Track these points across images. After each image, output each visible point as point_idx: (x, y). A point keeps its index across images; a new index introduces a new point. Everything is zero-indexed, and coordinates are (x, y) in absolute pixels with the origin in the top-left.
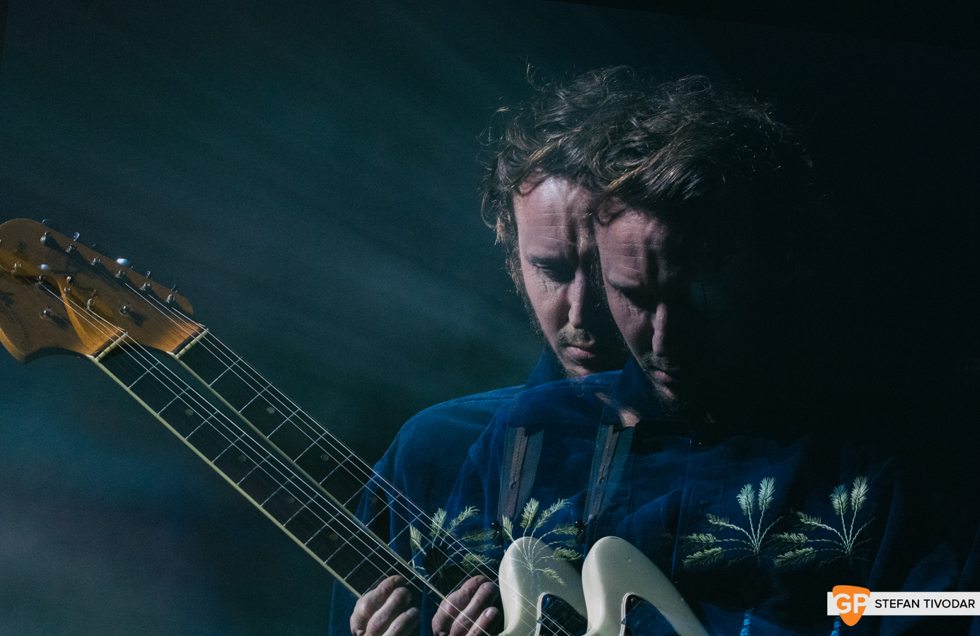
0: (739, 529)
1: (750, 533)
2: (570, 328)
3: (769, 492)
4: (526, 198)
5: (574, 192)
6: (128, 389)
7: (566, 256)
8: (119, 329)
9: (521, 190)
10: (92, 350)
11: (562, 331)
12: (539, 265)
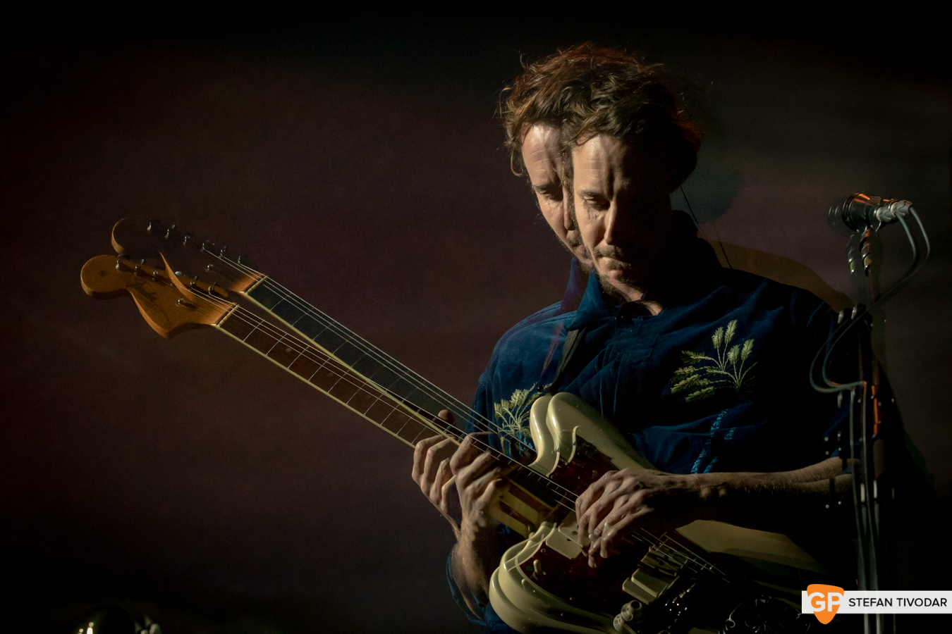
0: (710, 359)
1: (718, 361)
2: (604, 244)
3: (732, 330)
4: (581, 147)
5: (549, 132)
6: (243, 342)
7: (553, 181)
8: (234, 304)
9: (579, 142)
10: (214, 322)
11: (597, 247)
12: (586, 198)
